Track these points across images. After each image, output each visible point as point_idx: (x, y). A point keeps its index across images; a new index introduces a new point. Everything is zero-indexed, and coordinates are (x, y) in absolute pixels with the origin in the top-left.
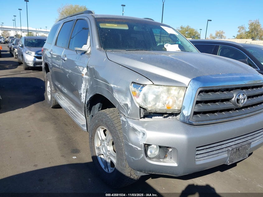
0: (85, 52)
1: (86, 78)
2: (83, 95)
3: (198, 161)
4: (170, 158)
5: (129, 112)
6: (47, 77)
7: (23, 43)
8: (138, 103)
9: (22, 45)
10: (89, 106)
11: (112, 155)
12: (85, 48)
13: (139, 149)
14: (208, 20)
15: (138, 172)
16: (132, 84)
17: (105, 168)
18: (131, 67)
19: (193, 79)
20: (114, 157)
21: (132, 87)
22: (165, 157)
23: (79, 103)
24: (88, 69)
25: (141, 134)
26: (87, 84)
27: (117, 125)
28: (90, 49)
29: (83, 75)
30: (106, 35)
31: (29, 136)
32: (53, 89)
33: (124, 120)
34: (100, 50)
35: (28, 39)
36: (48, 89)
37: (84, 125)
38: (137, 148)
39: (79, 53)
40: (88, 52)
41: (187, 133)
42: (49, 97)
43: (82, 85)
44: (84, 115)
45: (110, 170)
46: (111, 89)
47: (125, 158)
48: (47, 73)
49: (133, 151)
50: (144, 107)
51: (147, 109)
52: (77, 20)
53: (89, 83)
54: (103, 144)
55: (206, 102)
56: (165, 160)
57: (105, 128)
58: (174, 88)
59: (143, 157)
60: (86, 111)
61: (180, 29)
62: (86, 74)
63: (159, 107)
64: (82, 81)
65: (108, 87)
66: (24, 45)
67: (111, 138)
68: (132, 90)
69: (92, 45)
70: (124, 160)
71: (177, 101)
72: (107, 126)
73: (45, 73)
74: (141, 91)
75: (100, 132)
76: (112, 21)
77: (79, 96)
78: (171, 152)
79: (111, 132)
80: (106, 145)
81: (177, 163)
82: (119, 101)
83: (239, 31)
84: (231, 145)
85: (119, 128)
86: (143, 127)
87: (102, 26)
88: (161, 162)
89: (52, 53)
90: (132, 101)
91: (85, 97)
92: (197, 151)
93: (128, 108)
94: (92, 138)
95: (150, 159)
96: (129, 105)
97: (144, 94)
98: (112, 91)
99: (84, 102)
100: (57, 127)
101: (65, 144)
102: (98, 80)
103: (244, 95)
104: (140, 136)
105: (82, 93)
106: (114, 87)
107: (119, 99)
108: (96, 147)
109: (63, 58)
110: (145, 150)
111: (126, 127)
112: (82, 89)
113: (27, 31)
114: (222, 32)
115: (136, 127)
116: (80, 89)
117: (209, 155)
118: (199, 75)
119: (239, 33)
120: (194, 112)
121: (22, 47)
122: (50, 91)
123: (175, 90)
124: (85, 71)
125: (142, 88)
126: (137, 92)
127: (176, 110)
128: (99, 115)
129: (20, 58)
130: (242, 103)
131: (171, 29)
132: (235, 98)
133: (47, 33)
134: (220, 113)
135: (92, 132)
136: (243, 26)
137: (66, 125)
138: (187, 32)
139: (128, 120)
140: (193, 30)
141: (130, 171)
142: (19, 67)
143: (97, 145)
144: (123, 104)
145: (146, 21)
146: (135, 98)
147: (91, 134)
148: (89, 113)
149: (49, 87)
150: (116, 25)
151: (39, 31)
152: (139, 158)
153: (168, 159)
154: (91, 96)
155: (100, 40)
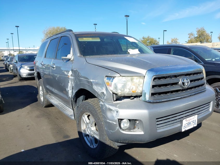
0: (69, 60)
1: (71, 79)
2: (70, 92)
3: (159, 129)
4: (138, 129)
5: (105, 98)
6: (39, 83)
7: (17, 59)
8: (111, 90)
9: (16, 61)
10: (75, 99)
11: (95, 133)
12: (69, 56)
13: (115, 123)
14: (164, 31)
15: (116, 143)
16: (106, 78)
17: (91, 145)
18: (104, 66)
19: (149, 70)
20: (97, 134)
21: (106, 80)
22: (134, 128)
23: (67, 98)
24: (73, 72)
25: (115, 112)
26: (72, 83)
27: (97, 109)
28: (73, 57)
29: (69, 76)
30: (84, 46)
31: (28, 129)
32: (45, 92)
33: (102, 104)
34: (81, 57)
35: (21, 56)
36: (41, 93)
37: (72, 115)
38: (113, 123)
39: (65, 61)
40: (72, 59)
41: (148, 108)
42: (42, 99)
43: (68, 84)
44: (72, 108)
45: (95, 146)
46: (91, 83)
47: (105, 133)
48: (39, 80)
49: (110, 126)
50: (115, 93)
51: (118, 94)
52: (61, 37)
53: (74, 82)
54: (88, 127)
55: (160, 86)
56: (134, 130)
57: (89, 114)
58: (136, 77)
59: (118, 129)
60: (73, 103)
61: (142, 39)
62: (71, 75)
63: (127, 92)
64: (69, 81)
65: (89, 82)
66: (18, 61)
67: (94, 120)
68: (106, 82)
69: (74, 54)
70: (104, 135)
71: (139, 87)
72: (90, 111)
73: (38, 80)
74: (112, 81)
75: (85, 118)
76: (87, 35)
77: (67, 93)
78: (138, 123)
79: (93, 116)
80: (90, 126)
81: (143, 132)
82: (97, 91)
83: (189, 37)
84: (182, 117)
85: (99, 111)
86: (116, 107)
87: (80, 40)
88: (131, 132)
89: (42, 63)
90: (107, 89)
91: (71, 93)
92: (157, 121)
93: (104, 95)
94: (79, 124)
95: (123, 130)
96: (105, 93)
97: (115, 84)
98: (92, 85)
99: (71, 97)
100: (50, 121)
101: (57, 133)
102: (81, 78)
103: (187, 79)
104: (114, 114)
105: (69, 90)
106: (93, 81)
107: (98, 89)
108: (83, 130)
109: (53, 66)
110: (119, 124)
111: (104, 109)
112: (69, 87)
113: (19, 51)
114: (176, 39)
115: (111, 107)
116: (67, 87)
117: (167, 124)
118: (153, 68)
119: (189, 39)
120: (152, 93)
121: (16, 62)
122: (43, 94)
123: (137, 78)
124: (70, 73)
125: (113, 79)
126: (110, 82)
127: (138, 93)
128: (83, 104)
129: (15, 71)
130: (186, 86)
131: (133, 38)
132: (181, 82)
133: (37, 51)
134: (171, 94)
135: (78, 119)
136: (192, 33)
137: (57, 119)
138: (148, 41)
139: (105, 103)
140: (153, 39)
141: (110, 143)
142: (14, 78)
143: (83, 129)
144: (100, 93)
145: (113, 34)
146: (109, 87)
147: (78, 120)
148: (75, 105)
149: (41, 90)
150: (91, 39)
151: (29, 50)
152: (115, 130)
153: (136, 129)
154: (76, 91)
155: (80, 50)
